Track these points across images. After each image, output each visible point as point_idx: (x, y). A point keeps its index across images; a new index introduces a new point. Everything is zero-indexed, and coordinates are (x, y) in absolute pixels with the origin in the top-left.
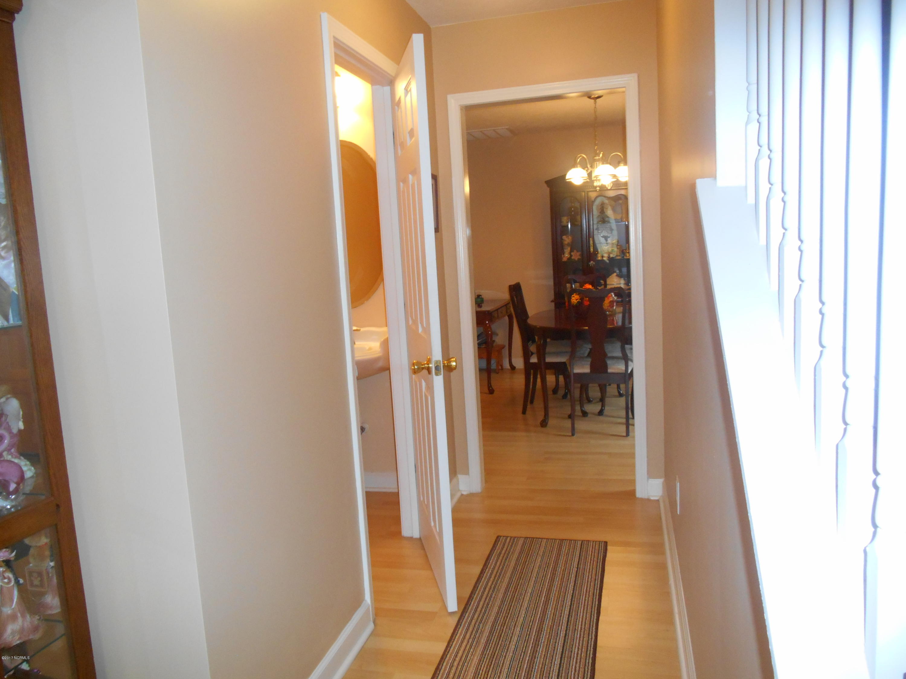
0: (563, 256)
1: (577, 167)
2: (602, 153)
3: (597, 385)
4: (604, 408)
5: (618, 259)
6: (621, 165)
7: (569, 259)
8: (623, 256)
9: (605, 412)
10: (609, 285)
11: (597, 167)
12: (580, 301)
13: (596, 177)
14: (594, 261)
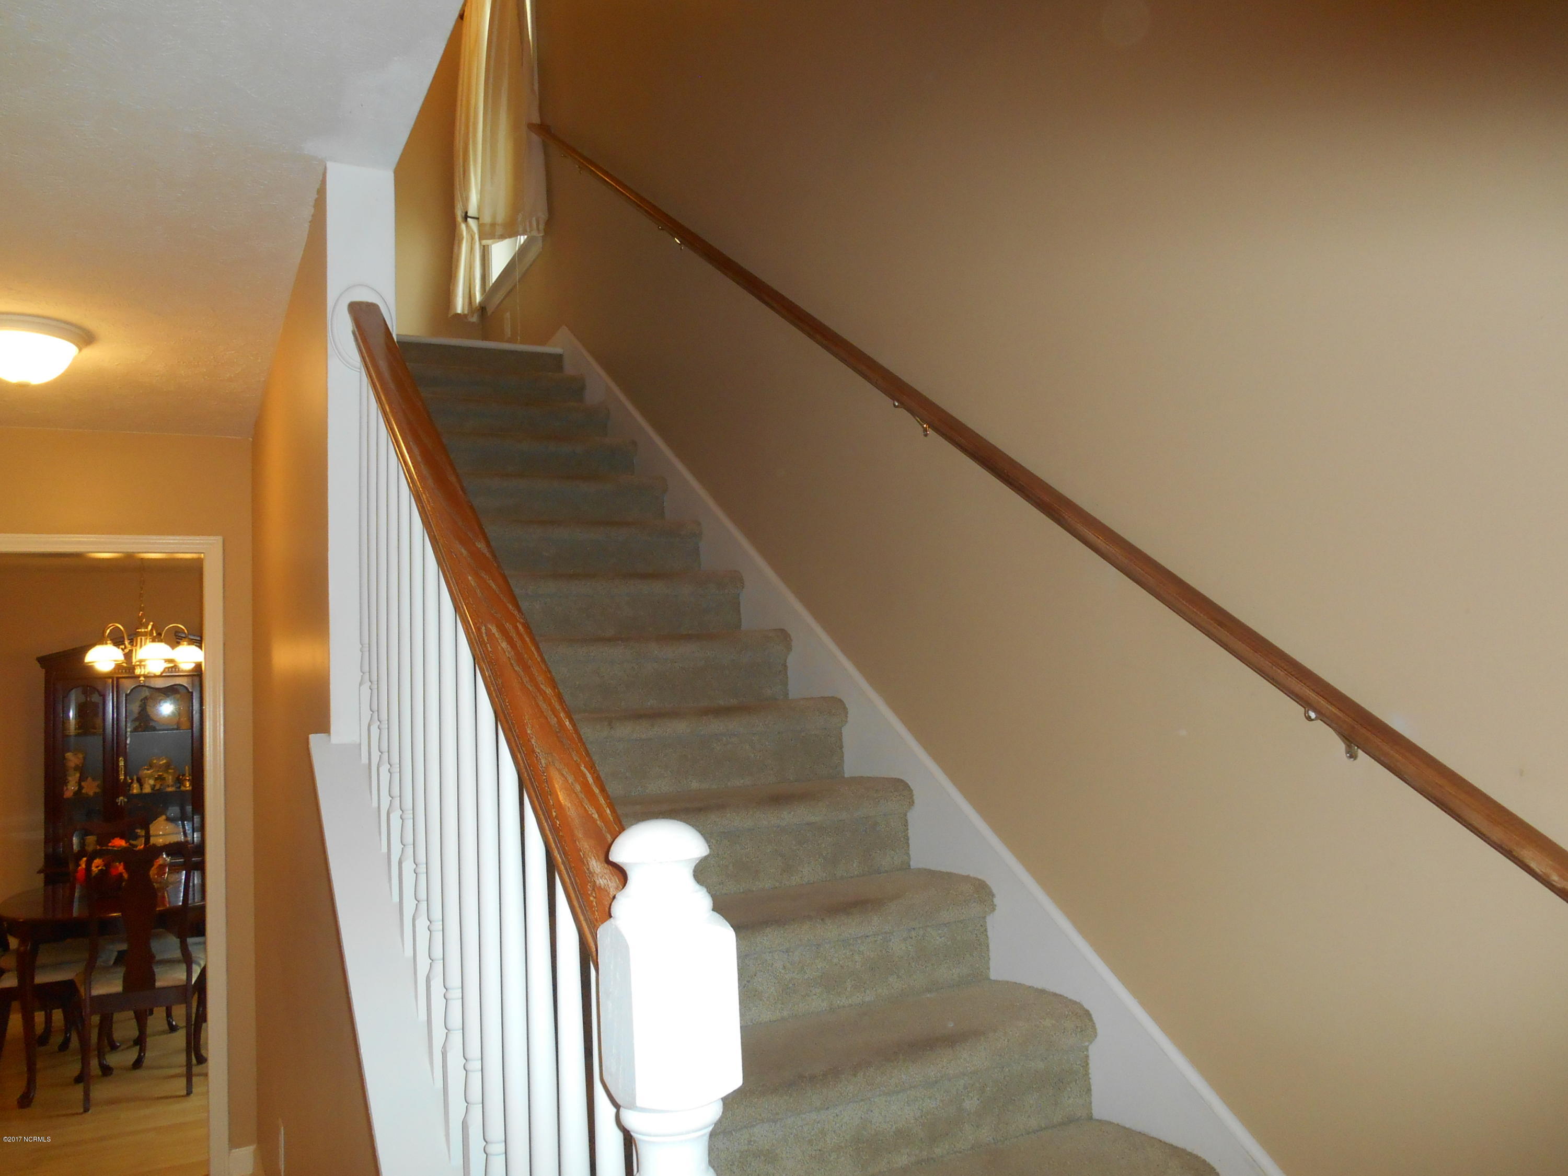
0: (65, 788)
1: (106, 644)
2: (152, 623)
3: (132, 1013)
4: (144, 1054)
5: (171, 792)
6: (183, 644)
7: (76, 793)
8: (179, 785)
9: (146, 1062)
10: (154, 836)
11: (141, 646)
12: (104, 868)
13: (141, 661)
14: (124, 796)
